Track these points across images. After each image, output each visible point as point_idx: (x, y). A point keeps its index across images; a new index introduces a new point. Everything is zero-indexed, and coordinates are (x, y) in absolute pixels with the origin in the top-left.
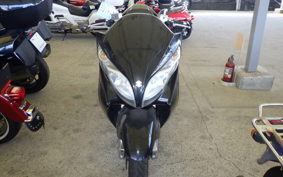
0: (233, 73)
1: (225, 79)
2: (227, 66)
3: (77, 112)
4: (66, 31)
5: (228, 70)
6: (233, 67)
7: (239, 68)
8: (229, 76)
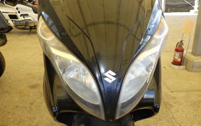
0: (182, 57)
1: (175, 63)
2: (177, 50)
3: (32, 104)
4: (31, 28)
5: (178, 54)
6: (182, 51)
7: (187, 52)
8: (179, 60)
